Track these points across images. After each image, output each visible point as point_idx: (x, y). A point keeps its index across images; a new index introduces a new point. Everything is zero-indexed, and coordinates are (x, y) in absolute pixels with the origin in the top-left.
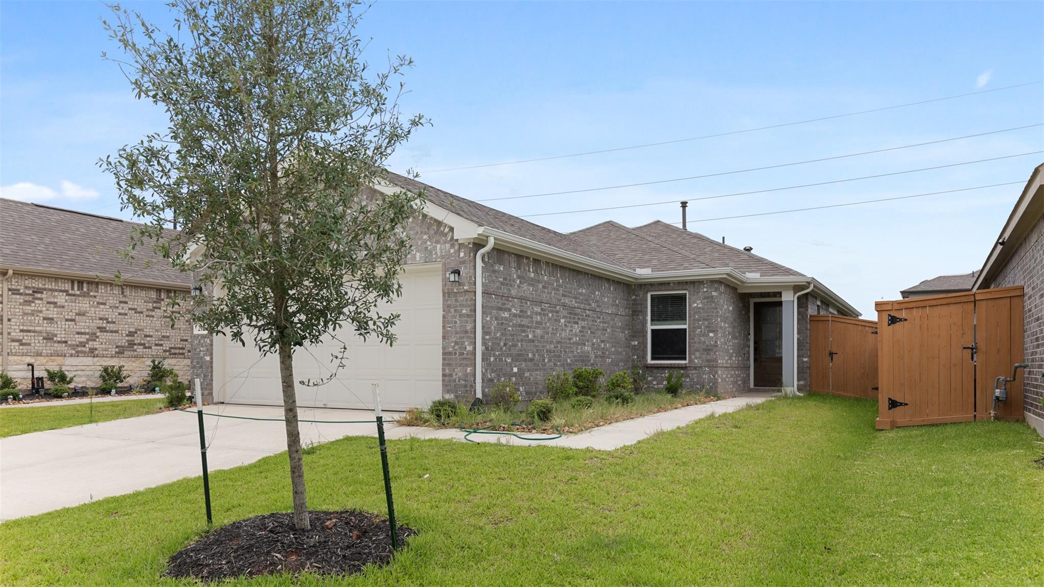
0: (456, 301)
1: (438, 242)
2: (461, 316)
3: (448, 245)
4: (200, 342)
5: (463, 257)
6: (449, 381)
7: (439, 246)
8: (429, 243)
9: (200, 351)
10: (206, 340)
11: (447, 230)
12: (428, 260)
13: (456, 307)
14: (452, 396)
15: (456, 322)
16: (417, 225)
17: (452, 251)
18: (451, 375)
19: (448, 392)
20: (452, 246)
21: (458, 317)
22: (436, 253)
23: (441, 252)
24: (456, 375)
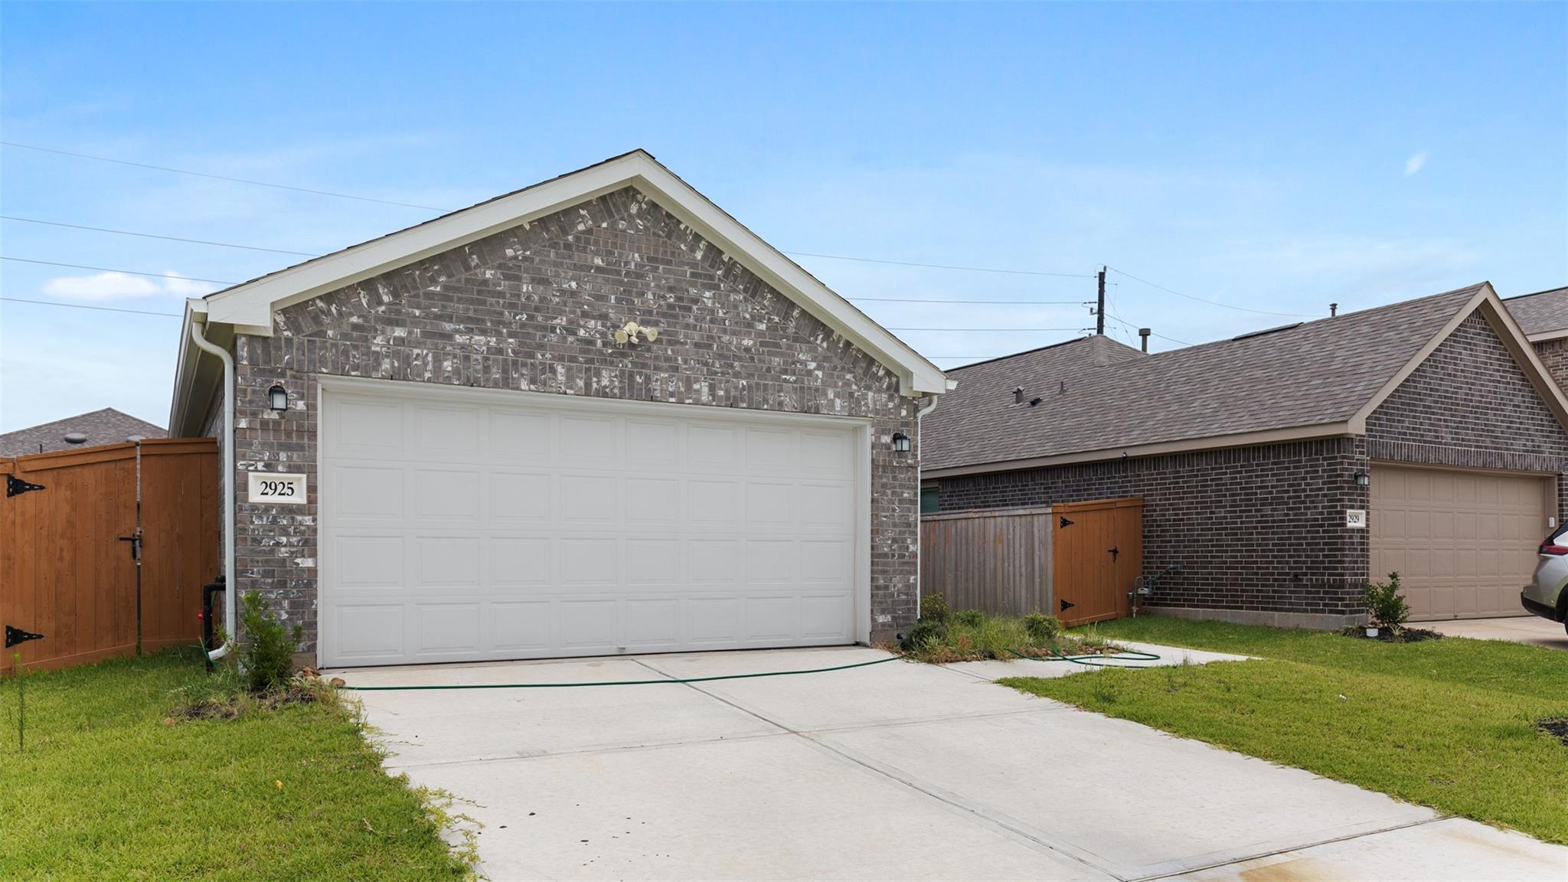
0: (895, 478)
1: (868, 388)
2: (901, 501)
3: (884, 396)
4: (274, 521)
5: (905, 417)
6: (885, 595)
7: (870, 394)
8: (854, 387)
9: (278, 544)
10: (299, 518)
11: (881, 373)
12: (853, 412)
13: (895, 487)
14: (889, 617)
15: (894, 510)
16: (836, 355)
17: (891, 405)
18: (886, 587)
19: (883, 612)
20: (891, 398)
21: (896, 503)
22: (866, 404)
23: (875, 405)
24: (894, 586)
